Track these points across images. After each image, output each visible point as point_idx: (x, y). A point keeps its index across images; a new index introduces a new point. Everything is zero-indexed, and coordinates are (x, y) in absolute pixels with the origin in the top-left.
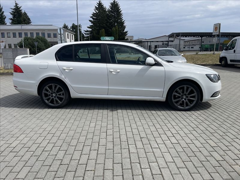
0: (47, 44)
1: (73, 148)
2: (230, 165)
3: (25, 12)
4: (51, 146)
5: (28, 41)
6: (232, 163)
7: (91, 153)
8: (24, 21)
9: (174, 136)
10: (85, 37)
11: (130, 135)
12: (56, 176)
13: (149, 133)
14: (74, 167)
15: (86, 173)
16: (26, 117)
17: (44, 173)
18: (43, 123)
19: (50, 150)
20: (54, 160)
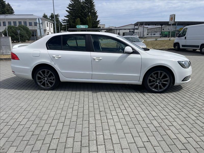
0: (28, 32)
1: (44, 121)
2: (164, 130)
3: (8, 4)
4: (25, 120)
5: (11, 29)
6: (166, 128)
7: (58, 125)
8: (8, 11)
9: (126, 109)
10: (63, 25)
11: (91, 109)
12: (28, 144)
13: (107, 107)
14: (43, 136)
15: (52, 141)
16: (7, 97)
17: (19, 142)
18: (21, 102)
19: (25, 124)
20: (27, 131)
